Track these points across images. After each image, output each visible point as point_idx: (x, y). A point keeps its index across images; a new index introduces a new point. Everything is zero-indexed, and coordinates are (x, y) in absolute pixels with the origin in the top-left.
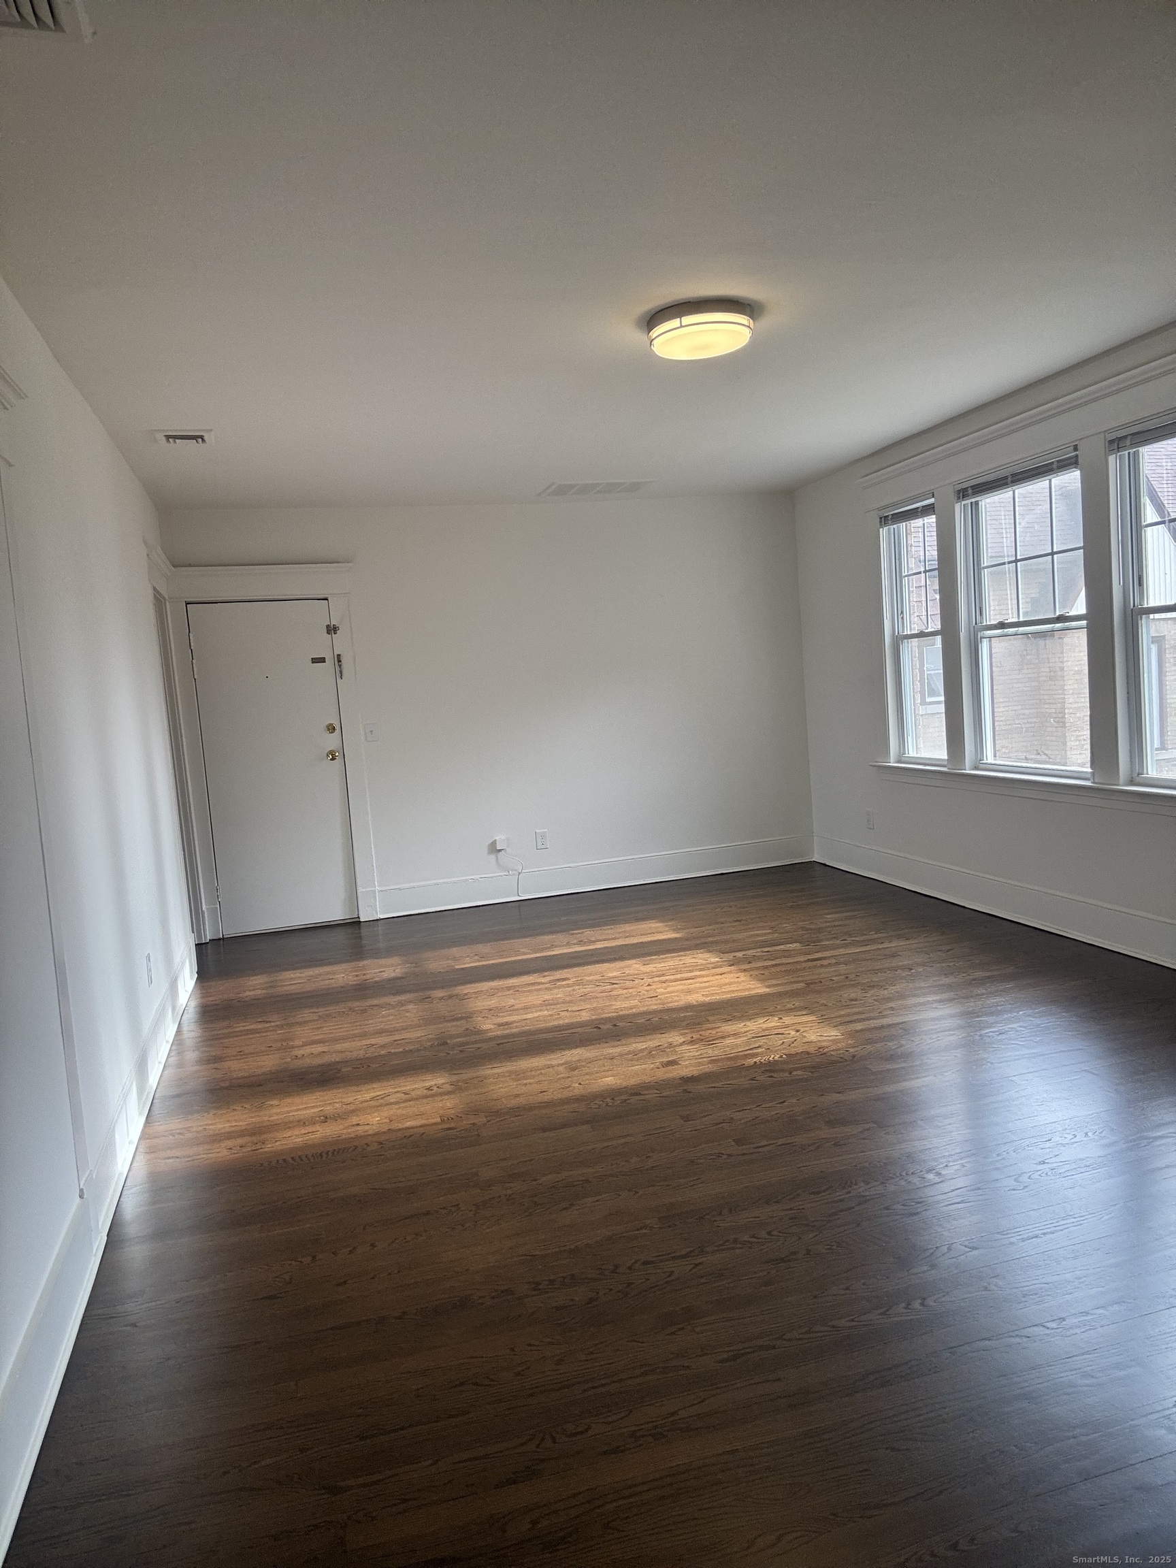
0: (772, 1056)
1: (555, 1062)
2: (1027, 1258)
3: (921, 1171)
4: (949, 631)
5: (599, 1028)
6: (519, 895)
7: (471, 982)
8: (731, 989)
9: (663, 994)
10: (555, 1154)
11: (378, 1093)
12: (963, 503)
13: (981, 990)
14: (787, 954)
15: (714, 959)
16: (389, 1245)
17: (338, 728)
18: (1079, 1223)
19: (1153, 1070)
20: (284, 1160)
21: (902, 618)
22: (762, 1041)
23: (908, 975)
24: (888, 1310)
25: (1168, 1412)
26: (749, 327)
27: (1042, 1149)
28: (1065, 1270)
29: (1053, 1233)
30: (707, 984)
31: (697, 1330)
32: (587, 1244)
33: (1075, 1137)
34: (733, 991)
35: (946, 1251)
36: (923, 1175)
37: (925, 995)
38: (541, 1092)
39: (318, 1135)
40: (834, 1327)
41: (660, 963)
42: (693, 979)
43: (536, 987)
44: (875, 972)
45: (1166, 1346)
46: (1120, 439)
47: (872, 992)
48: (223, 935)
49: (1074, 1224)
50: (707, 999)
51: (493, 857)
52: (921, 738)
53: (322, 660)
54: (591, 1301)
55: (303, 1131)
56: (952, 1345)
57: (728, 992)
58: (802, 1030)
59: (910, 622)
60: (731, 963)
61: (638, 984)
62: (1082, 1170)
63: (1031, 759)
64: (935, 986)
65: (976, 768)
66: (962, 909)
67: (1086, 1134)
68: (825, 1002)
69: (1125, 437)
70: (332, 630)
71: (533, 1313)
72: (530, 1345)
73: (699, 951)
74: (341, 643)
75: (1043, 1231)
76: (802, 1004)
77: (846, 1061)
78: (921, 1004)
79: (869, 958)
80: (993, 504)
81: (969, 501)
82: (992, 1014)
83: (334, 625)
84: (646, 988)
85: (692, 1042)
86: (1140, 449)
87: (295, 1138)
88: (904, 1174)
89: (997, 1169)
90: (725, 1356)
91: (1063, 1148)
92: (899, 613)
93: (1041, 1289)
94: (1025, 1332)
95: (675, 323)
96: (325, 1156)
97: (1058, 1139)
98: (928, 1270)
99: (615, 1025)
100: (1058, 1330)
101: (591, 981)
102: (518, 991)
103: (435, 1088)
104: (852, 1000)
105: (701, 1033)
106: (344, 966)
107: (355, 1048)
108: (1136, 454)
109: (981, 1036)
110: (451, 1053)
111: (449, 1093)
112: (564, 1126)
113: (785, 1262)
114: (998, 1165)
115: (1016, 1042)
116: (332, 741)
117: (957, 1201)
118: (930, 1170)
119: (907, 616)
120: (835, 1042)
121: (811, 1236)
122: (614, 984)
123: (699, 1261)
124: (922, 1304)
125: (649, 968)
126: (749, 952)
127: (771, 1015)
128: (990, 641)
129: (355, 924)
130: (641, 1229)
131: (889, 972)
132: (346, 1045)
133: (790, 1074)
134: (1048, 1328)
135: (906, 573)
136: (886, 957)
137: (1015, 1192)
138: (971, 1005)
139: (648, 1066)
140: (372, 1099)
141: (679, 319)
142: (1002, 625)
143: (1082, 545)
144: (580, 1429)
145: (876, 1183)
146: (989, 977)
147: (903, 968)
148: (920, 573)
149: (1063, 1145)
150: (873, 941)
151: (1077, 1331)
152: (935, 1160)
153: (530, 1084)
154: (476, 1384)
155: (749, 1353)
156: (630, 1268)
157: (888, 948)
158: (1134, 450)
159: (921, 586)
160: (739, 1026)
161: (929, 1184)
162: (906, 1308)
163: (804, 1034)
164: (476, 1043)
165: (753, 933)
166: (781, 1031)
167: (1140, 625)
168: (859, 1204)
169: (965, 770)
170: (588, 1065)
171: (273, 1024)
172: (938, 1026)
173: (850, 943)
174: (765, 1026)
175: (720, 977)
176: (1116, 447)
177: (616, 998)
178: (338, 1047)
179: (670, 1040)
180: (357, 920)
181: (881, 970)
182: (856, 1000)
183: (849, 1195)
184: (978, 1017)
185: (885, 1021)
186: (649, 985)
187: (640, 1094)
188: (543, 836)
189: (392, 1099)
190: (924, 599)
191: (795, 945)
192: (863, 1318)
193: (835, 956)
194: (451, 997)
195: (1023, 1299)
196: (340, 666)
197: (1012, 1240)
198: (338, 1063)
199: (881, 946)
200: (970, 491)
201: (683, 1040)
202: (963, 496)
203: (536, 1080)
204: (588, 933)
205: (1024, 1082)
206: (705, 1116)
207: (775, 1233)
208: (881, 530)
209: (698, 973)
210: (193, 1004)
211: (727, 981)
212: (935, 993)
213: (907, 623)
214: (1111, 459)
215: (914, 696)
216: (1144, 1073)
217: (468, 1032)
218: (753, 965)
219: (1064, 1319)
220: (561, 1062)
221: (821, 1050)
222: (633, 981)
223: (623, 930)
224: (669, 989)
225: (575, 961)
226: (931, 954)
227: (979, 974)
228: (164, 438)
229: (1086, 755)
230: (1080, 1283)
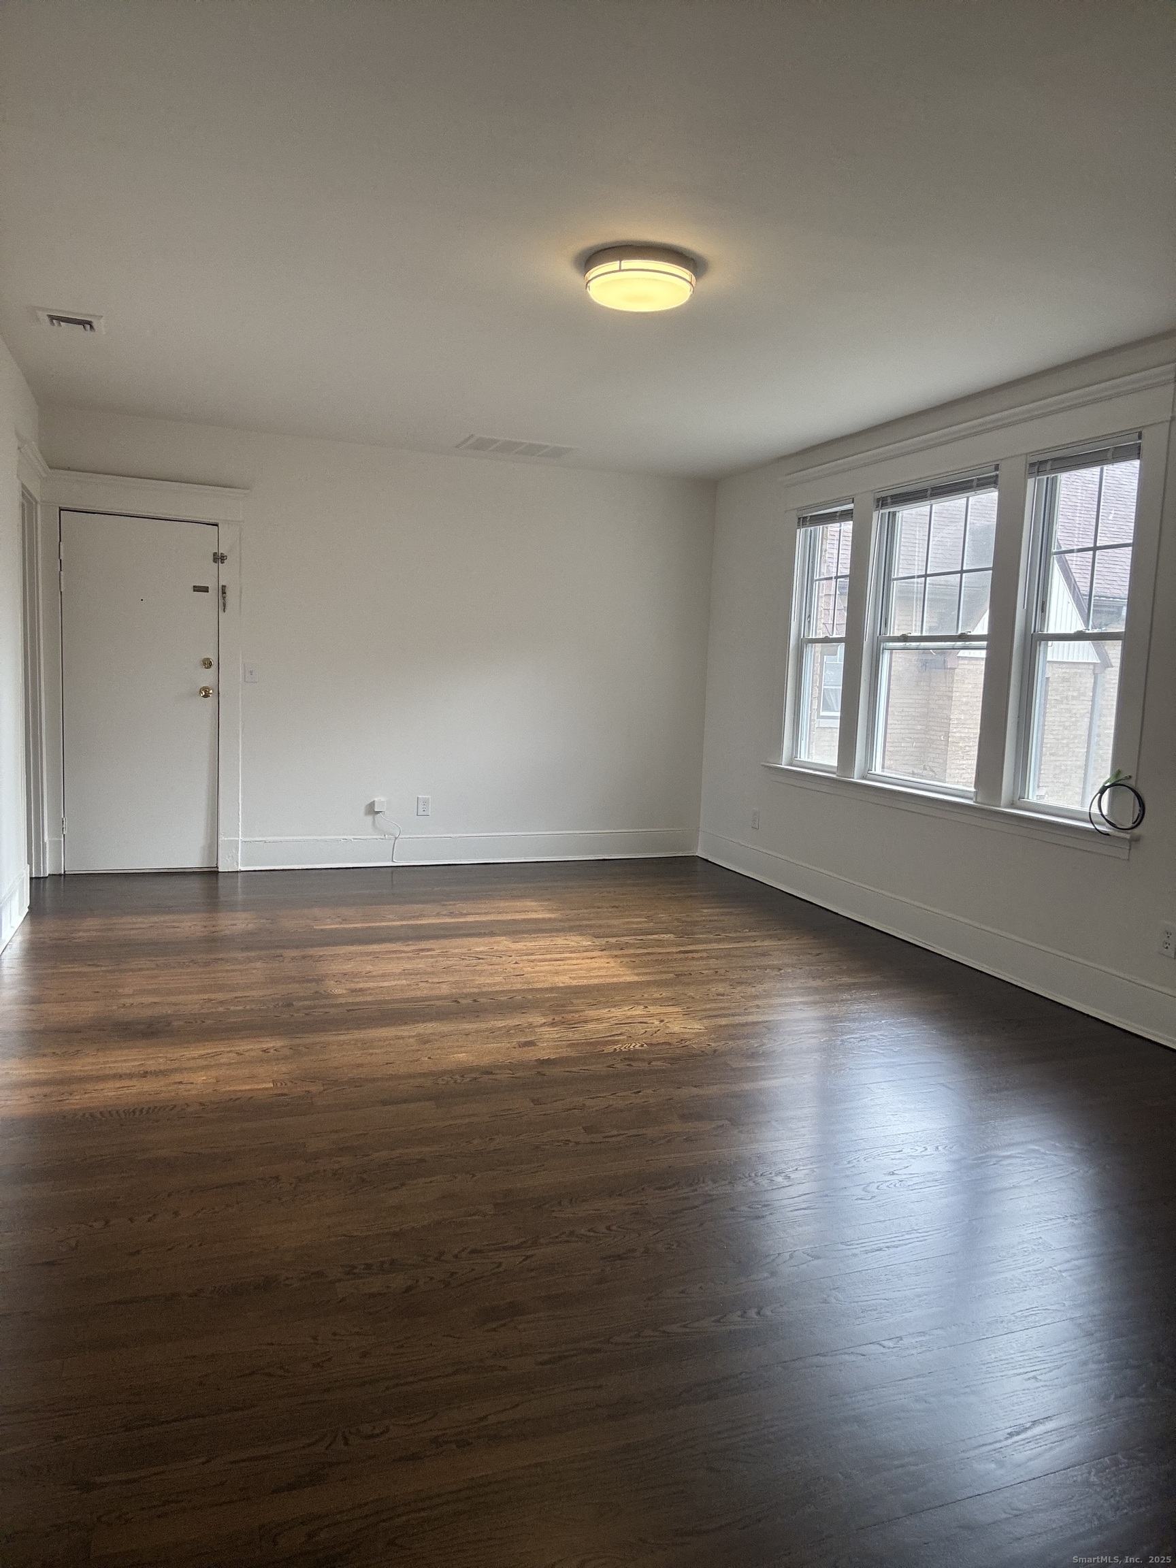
0: (634, 1044)
1: (406, 1034)
2: (869, 1271)
3: (771, 1174)
4: (853, 640)
5: (458, 1002)
6: (393, 861)
7: (328, 945)
8: (600, 974)
9: (531, 973)
10: (392, 1130)
11: (209, 1051)
12: (882, 511)
13: (845, 996)
14: (660, 943)
15: (586, 943)
16: (194, 1215)
17: (214, 663)
18: (922, 1239)
19: (1007, 1089)
20: (92, 1115)
21: (809, 622)
22: (625, 1028)
23: (776, 975)
24: (722, 1318)
25: (998, 1445)
26: (690, 283)
27: (893, 1159)
28: (907, 1286)
29: (897, 1247)
30: (575, 967)
31: (520, 1327)
32: (413, 1227)
33: (926, 1149)
34: (601, 976)
35: (788, 1257)
36: (772, 1177)
37: (791, 996)
38: (387, 1064)
39: (134, 1090)
40: (664, 1332)
41: (530, 942)
42: (562, 960)
43: (398, 955)
44: (745, 969)
45: (1002, 1374)
46: (1041, 463)
47: (739, 988)
48: (65, 872)
49: (918, 1239)
50: (574, 983)
51: (370, 818)
52: (814, 744)
53: (205, 590)
54: (409, 1289)
55: (118, 1085)
56: (787, 1359)
57: (597, 976)
58: (666, 1020)
59: (816, 627)
60: (604, 948)
61: (505, 961)
62: (930, 1184)
63: (918, 774)
64: (802, 988)
65: (864, 778)
66: (835, 915)
67: (937, 1148)
68: (692, 994)
69: (1046, 461)
70: (219, 558)
71: (343, 1299)
72: (335, 1334)
73: (571, 934)
74: (227, 574)
75: (887, 1244)
76: (669, 995)
77: (707, 1055)
78: (787, 1005)
79: (739, 954)
80: (909, 515)
81: (887, 511)
82: (854, 1020)
83: (221, 554)
84: (512, 966)
85: (553, 1024)
86: (1059, 475)
87: (108, 1093)
88: (753, 1175)
89: (847, 1176)
90: (546, 1357)
91: (913, 1160)
92: (807, 616)
93: (881, 1304)
94: (858, 1350)
95: (614, 265)
96: (138, 1113)
97: (909, 1150)
98: (767, 1278)
99: (475, 1001)
100: (894, 1350)
101: (456, 954)
102: (378, 957)
103: (272, 1051)
104: (718, 995)
105: (563, 1015)
106: (192, 916)
107: (192, 1002)
108: (1054, 480)
109: (842, 1041)
110: (295, 1015)
111: (286, 1058)
112: (405, 1101)
113: (621, 1259)
114: (848, 1173)
115: (875, 1050)
116: (206, 678)
117: (803, 1206)
118: (780, 1173)
119: (813, 622)
120: (698, 1035)
121: (651, 1233)
122: (480, 959)
123: (529, 1253)
124: (758, 1313)
125: (520, 946)
126: (622, 939)
127: (637, 1004)
128: (891, 653)
129: (211, 874)
130: (474, 1215)
131: (757, 970)
132: (181, 998)
133: (649, 1064)
134: (884, 1347)
135: (818, 578)
136: (757, 955)
137: (862, 1202)
138: (835, 1009)
139: (504, 1045)
140: (201, 1057)
141: (619, 262)
142: (905, 638)
143: (991, 566)
144: (377, 1431)
145: (723, 1182)
146: (854, 984)
147: (773, 968)
148: (831, 578)
149: (914, 1157)
150: (747, 939)
151: (914, 1352)
152: (785, 1163)
153: (376, 1054)
154: (269, 1375)
155: (572, 1356)
156: (456, 1256)
157: (759, 946)
158: (1053, 475)
159: (830, 595)
160: (603, 1012)
161: (776, 1187)
162: (742, 1316)
163: (668, 1025)
164: (324, 1008)
165: (628, 920)
166: (644, 1020)
167: (1038, 651)
168: (705, 1203)
169: (853, 778)
170: (441, 1039)
171: (103, 968)
172: (802, 1028)
173: (723, 939)
174: (629, 1013)
175: (590, 961)
176: (1036, 471)
177: (481, 973)
178: (172, 999)
179: (531, 1020)
180: (216, 869)
181: (752, 968)
182: (723, 995)
183: (696, 1193)
184: (841, 1022)
185: (750, 1019)
186: (516, 963)
187: (491, 1073)
188: (426, 802)
189: (223, 1059)
190: (831, 607)
191: (669, 935)
192: (696, 1325)
193: (707, 950)
194: (304, 957)
195: (862, 1315)
196: (224, 598)
197: (855, 1251)
198: (169, 1015)
199: (753, 944)
200: (889, 501)
201: (544, 1021)
202: (882, 504)
203: (383, 1050)
204: (460, 906)
205: (880, 1091)
206: (556, 1101)
207: (614, 1228)
208: (798, 530)
209: (568, 955)
210: (18, 939)
211: (597, 965)
212: (802, 995)
213: (813, 627)
214: (1031, 482)
215: (811, 701)
216: (997, 1091)
217: (317, 995)
218: (625, 952)
219: (901, 1338)
220: (414, 1034)
221: (683, 1042)
222: (501, 957)
223: (497, 905)
224: (537, 969)
225: (442, 933)
226: (801, 957)
227: (846, 980)
228: (47, 319)
229: (972, 776)
230: (920, 1301)
